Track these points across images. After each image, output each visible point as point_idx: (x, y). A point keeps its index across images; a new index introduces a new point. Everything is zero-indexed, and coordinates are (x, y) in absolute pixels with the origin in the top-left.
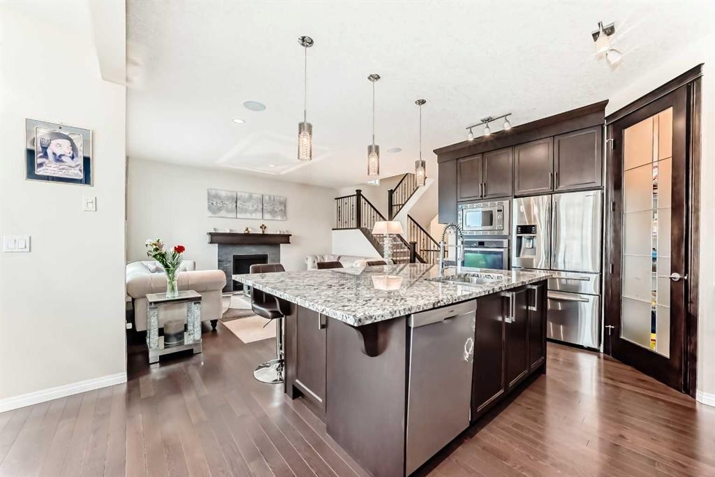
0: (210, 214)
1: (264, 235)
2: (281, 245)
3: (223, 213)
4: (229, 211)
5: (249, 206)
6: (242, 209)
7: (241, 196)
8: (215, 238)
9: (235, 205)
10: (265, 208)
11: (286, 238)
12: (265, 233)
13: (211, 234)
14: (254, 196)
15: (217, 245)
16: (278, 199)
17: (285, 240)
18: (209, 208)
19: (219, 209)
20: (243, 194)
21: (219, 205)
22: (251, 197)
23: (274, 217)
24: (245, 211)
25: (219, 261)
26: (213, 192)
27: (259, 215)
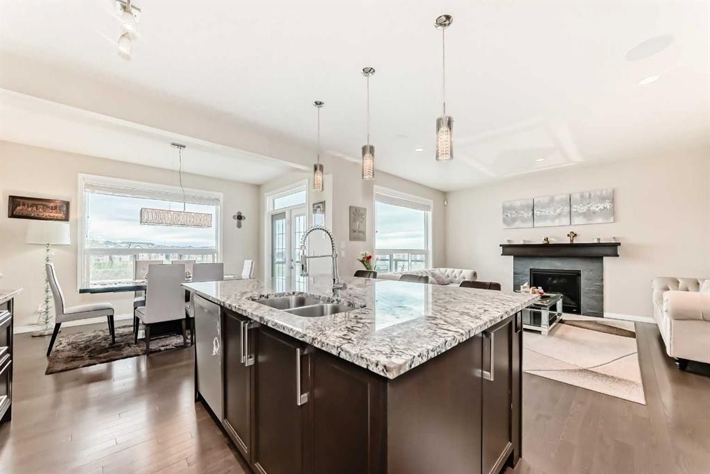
0: (505, 227)
1: (572, 246)
2: (605, 259)
3: (518, 224)
4: (524, 220)
5: (550, 212)
6: (540, 216)
7: (539, 201)
8: (508, 249)
9: (531, 213)
10: (573, 210)
11: (612, 249)
12: (575, 242)
13: (504, 246)
14: (557, 198)
15: (512, 257)
16: (599, 193)
17: (608, 251)
18: (504, 221)
19: (514, 220)
20: (541, 199)
21: (513, 216)
22: (552, 200)
23: (590, 220)
24: (545, 218)
25: (515, 273)
26: (508, 204)
27: (565, 221)
